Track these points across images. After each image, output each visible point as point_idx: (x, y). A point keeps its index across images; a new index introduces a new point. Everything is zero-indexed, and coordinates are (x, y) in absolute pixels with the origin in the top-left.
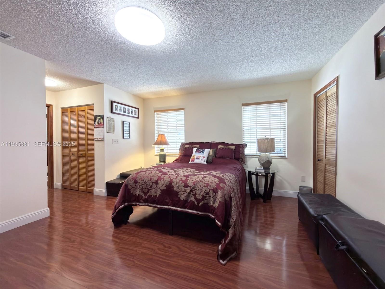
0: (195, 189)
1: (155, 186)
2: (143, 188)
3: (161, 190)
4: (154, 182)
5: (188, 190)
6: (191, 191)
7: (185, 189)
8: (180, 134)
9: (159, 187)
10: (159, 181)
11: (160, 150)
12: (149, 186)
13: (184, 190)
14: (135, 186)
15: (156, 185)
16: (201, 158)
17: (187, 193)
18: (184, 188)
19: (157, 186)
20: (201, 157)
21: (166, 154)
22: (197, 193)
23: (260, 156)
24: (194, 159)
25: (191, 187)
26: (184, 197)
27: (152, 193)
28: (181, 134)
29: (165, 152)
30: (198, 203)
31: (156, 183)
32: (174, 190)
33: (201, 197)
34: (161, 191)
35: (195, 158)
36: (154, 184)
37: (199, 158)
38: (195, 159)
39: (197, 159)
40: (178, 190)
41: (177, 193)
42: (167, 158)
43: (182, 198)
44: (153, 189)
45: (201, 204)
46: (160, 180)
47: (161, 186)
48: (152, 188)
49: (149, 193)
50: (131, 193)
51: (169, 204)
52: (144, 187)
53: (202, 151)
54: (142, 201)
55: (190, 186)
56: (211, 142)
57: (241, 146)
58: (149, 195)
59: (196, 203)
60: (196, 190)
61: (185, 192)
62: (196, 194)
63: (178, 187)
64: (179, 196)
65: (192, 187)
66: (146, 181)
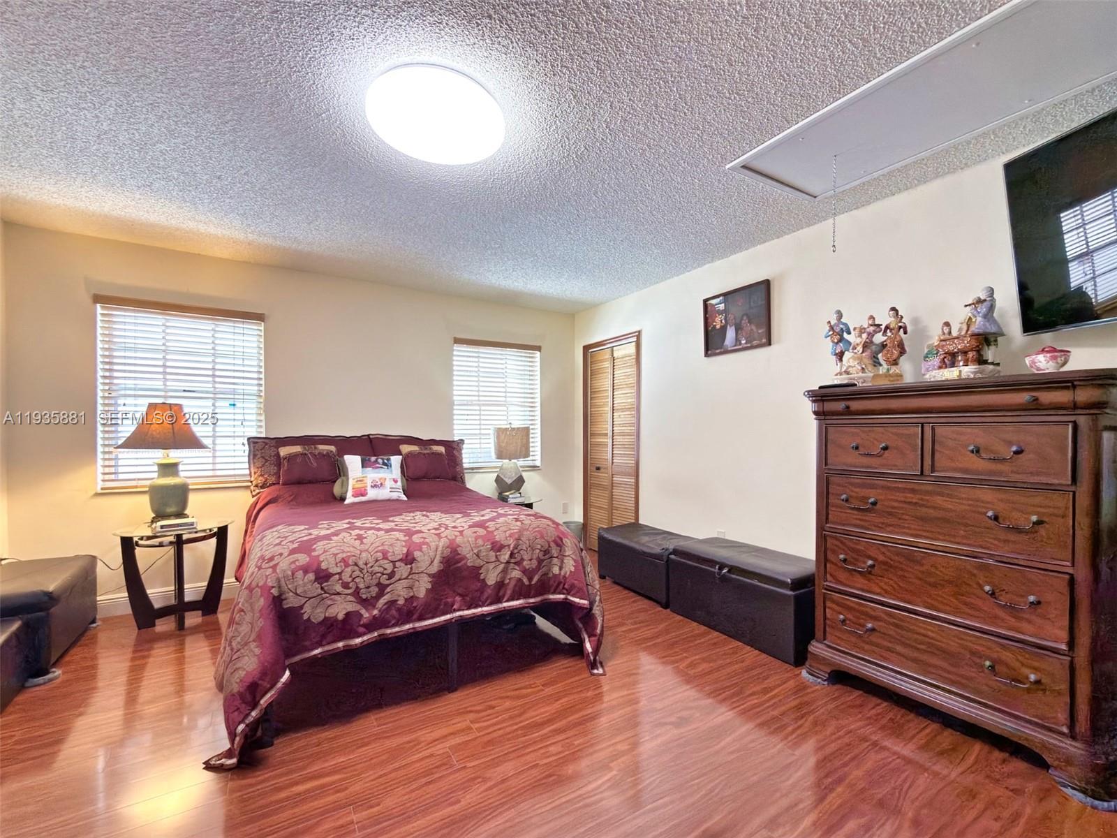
0: (519, 548)
1: (403, 570)
2: (357, 587)
3: (429, 575)
4: (401, 560)
5: (505, 556)
6: (512, 555)
7: (496, 557)
8: (234, 405)
9: (421, 570)
10: (417, 554)
11: (156, 468)
12: (383, 574)
13: (494, 559)
14: (320, 591)
15: (409, 566)
16: (389, 484)
17: (502, 563)
18: (492, 553)
19: (411, 568)
20: (387, 480)
21: (189, 481)
22: (525, 557)
23: (501, 468)
24: (365, 490)
25: (509, 546)
26: (496, 574)
27: (399, 591)
28: (238, 405)
29: (182, 474)
30: (530, 579)
31: (409, 559)
32: (469, 564)
33: (534, 564)
34: (430, 580)
35: (369, 484)
36: (403, 565)
37: (381, 484)
38: (369, 488)
39: (374, 486)
40: (478, 563)
41: (475, 572)
42: (192, 498)
43: (492, 578)
44: (400, 580)
45: (536, 579)
46: (421, 550)
47: (428, 563)
48: (397, 577)
49: (385, 597)
50: (305, 617)
51: (455, 607)
52: (361, 586)
53: (384, 464)
54: (361, 630)
55: (505, 546)
56: (368, 435)
57: (455, 446)
58: (386, 604)
59: (525, 581)
60: (521, 552)
61: (498, 563)
62: (522, 560)
63: (478, 556)
64: (482, 577)
65: (512, 546)
66: (366, 564)
